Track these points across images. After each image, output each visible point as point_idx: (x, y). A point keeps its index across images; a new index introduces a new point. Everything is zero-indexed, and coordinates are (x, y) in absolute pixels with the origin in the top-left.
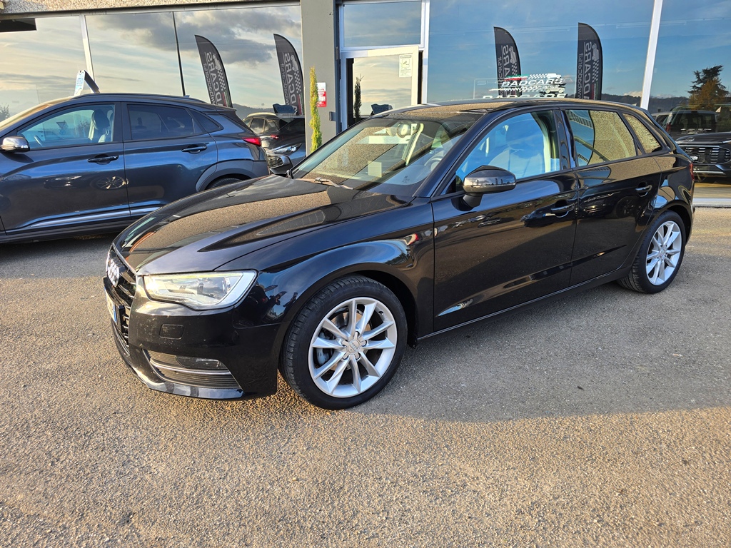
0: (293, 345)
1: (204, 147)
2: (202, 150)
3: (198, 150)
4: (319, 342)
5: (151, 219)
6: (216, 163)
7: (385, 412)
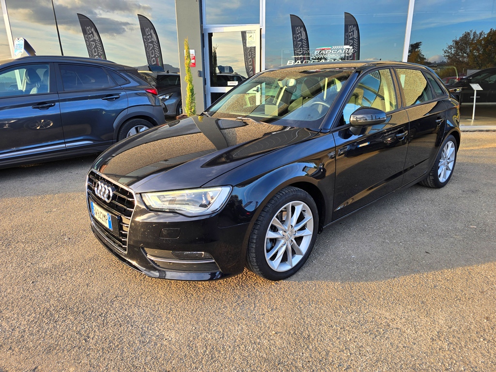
0: (255, 237)
1: (118, 96)
2: (116, 98)
3: (113, 98)
4: (270, 235)
6: (127, 108)
7: (311, 279)
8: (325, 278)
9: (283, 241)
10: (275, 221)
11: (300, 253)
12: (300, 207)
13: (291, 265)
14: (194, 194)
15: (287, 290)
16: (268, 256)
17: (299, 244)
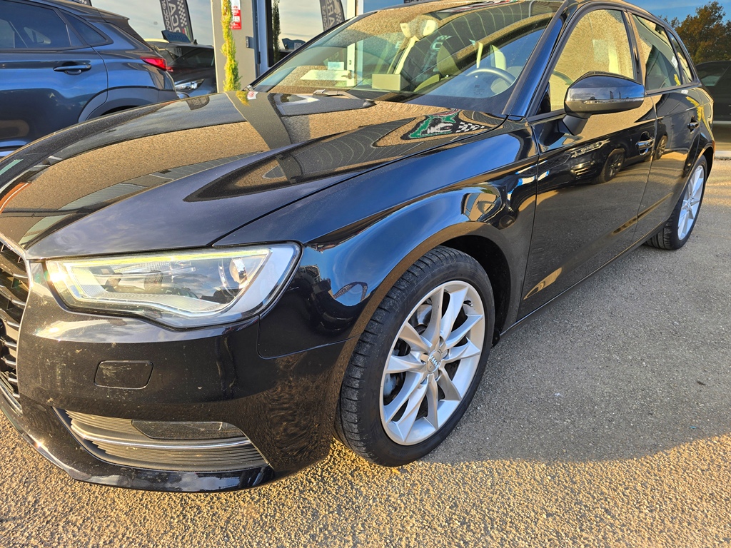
0: (358, 375)
1: (87, 67)
2: (83, 70)
3: (77, 70)
4: (395, 364)
5: (16, 162)
6: (107, 90)
7: (479, 456)
8: (510, 453)
9: (420, 376)
10: (406, 331)
11: (454, 395)
12: (461, 293)
13: (435, 425)
14: (194, 264)
15: (428, 490)
16: (387, 412)
17: (452, 375)
